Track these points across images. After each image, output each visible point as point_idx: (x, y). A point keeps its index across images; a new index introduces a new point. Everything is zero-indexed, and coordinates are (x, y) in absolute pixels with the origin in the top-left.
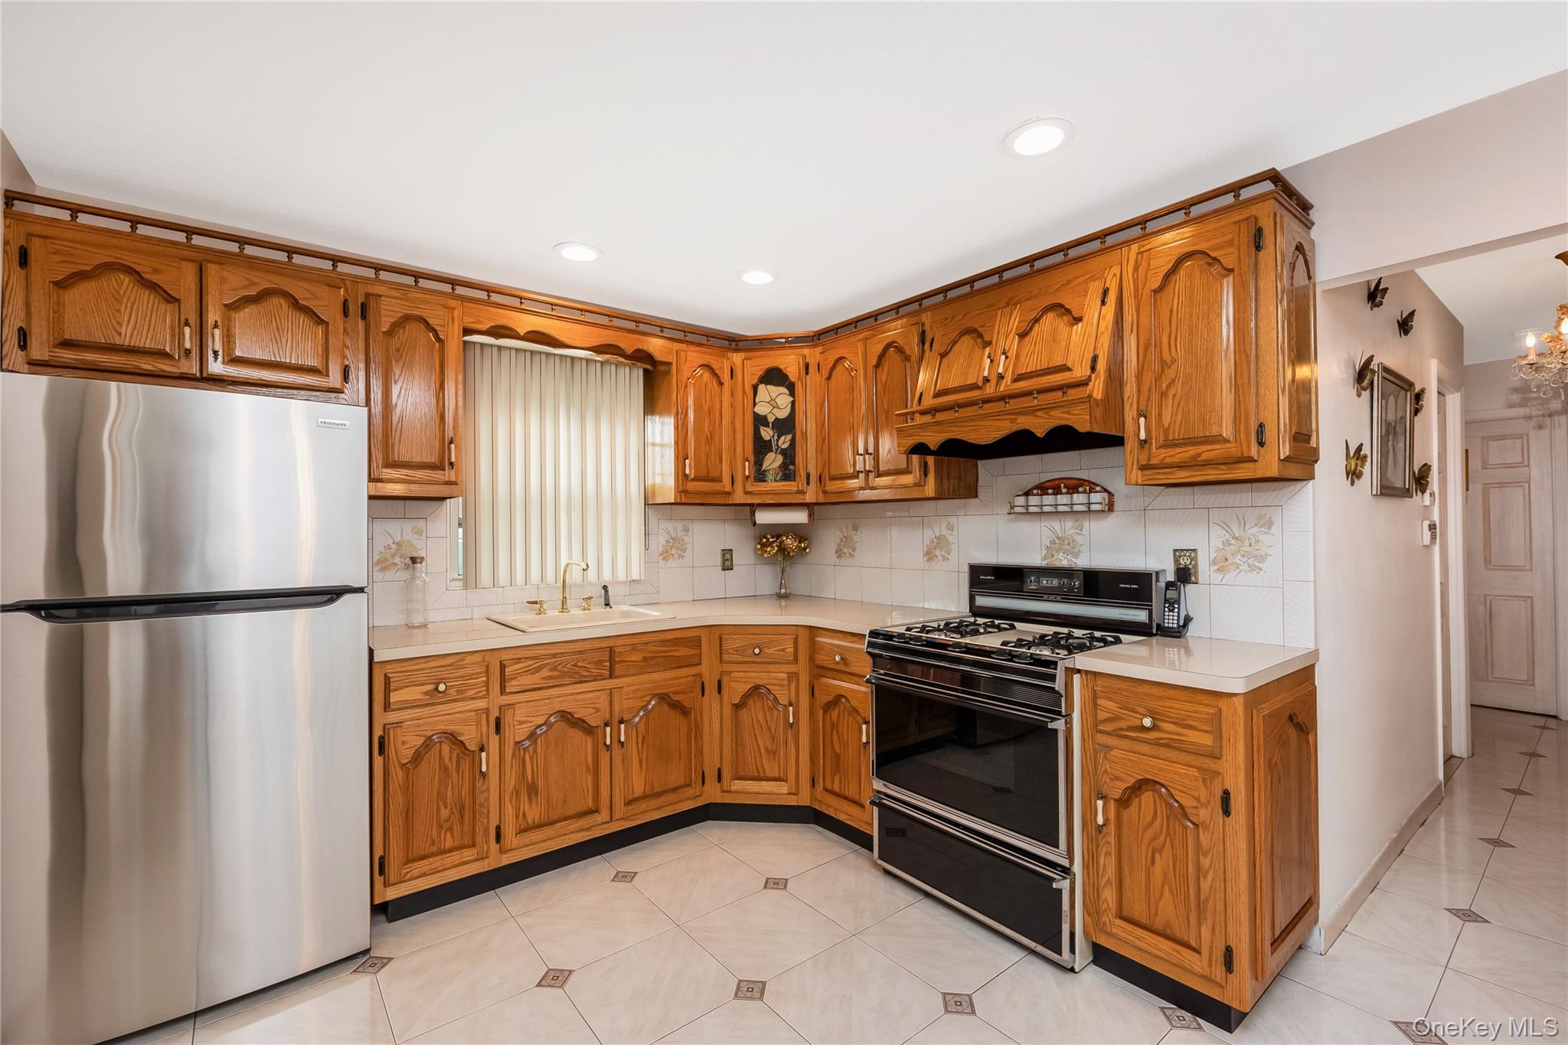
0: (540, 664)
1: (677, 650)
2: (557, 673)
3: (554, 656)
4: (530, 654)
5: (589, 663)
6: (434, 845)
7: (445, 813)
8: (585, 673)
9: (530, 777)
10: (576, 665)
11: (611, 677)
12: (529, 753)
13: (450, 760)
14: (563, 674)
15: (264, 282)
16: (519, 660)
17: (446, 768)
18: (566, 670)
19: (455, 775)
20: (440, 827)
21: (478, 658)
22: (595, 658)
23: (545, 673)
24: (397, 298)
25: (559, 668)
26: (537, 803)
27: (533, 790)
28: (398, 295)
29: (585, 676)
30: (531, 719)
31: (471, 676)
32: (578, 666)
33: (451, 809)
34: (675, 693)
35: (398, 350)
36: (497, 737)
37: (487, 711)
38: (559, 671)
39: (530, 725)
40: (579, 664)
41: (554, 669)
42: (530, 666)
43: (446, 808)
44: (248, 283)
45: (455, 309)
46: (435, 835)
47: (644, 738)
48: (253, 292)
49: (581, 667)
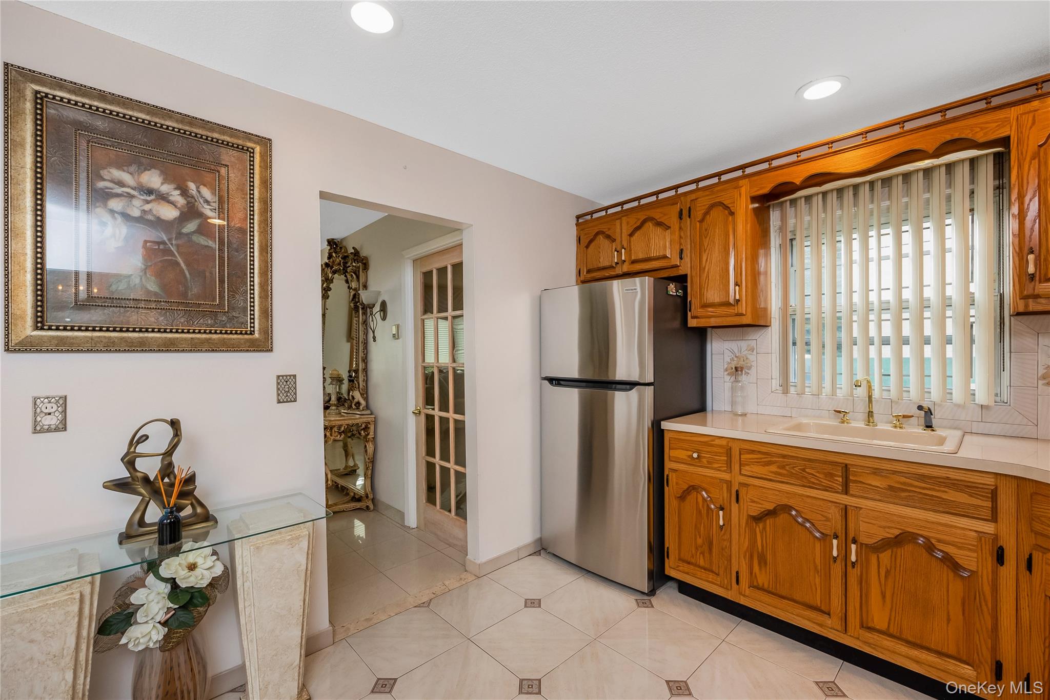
0: (770, 459)
1: (946, 492)
2: (784, 472)
3: (784, 456)
4: (764, 449)
5: (818, 472)
6: (693, 558)
7: (700, 541)
8: (812, 480)
9: (760, 548)
10: (804, 470)
11: (846, 491)
12: (759, 527)
13: (703, 507)
14: (791, 475)
15: (642, 216)
16: (752, 452)
17: (700, 512)
18: (794, 472)
19: (705, 517)
20: (697, 549)
21: (724, 443)
22: (826, 469)
23: (773, 468)
24: (708, 195)
25: (787, 468)
26: (766, 572)
27: (763, 561)
28: (708, 193)
29: (814, 483)
30: (762, 502)
31: (716, 454)
32: (806, 472)
33: (703, 540)
34: (939, 541)
35: (706, 230)
36: (737, 505)
37: (729, 484)
38: (787, 470)
39: (760, 506)
40: (807, 470)
41: (783, 467)
42: (761, 459)
43: (700, 537)
44: (636, 220)
45: (741, 187)
46: (694, 552)
47: (888, 572)
48: (638, 224)
49: (808, 473)
